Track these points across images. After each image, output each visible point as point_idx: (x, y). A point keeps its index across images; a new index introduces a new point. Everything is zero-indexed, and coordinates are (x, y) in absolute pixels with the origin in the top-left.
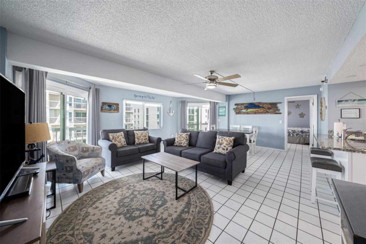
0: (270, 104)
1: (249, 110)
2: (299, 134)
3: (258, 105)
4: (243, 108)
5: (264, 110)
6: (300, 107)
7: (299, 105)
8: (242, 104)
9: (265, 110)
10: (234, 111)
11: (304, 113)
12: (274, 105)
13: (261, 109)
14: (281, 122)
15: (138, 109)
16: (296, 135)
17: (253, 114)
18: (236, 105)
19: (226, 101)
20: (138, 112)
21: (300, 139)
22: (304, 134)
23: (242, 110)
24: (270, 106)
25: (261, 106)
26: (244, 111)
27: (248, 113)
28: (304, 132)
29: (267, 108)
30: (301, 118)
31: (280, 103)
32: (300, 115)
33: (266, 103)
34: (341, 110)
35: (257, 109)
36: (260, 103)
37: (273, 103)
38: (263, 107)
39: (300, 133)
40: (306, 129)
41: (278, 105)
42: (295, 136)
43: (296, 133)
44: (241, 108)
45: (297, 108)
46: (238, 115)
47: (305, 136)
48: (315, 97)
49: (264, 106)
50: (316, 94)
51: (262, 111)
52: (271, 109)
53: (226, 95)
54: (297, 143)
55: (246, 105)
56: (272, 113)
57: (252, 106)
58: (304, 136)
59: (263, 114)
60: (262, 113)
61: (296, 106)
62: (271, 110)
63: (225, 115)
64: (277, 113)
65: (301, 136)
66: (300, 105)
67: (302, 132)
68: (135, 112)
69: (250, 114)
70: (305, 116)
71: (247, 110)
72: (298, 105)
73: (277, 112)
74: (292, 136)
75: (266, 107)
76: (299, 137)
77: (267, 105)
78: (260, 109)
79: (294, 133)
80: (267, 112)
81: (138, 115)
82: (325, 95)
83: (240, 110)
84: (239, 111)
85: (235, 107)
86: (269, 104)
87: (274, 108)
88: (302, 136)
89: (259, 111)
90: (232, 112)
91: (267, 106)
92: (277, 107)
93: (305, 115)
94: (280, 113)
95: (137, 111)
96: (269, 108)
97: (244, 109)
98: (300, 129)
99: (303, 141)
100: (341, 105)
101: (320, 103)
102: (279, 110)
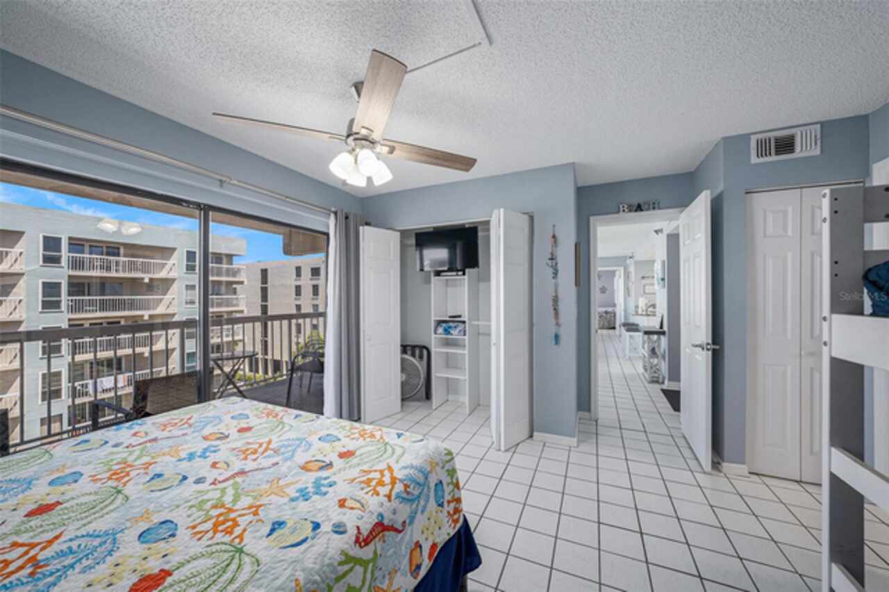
11: (606, 287)
22: (609, 316)
28: (610, 313)
32: (601, 290)
34: (644, 286)
39: (604, 315)
40: (610, 309)
48: (622, 269)
50: (622, 266)
65: (605, 318)
67: (606, 313)
76: (602, 319)
82: (632, 269)
98: (604, 309)
100: (644, 282)
101: (627, 275)
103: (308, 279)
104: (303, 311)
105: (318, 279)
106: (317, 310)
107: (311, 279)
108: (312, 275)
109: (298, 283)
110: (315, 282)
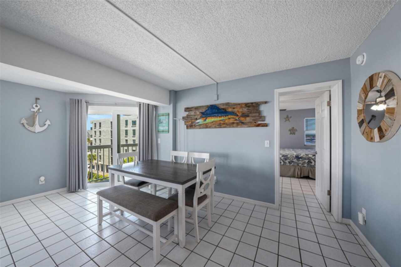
0: (247, 105)
1: (209, 120)
2: (293, 162)
3: (223, 109)
4: (199, 117)
5: (236, 120)
6: (290, 120)
7: (289, 116)
8: (197, 108)
9: (237, 118)
10: (183, 122)
11: (295, 128)
12: (253, 106)
13: (229, 117)
14: (267, 144)
15: (100, 123)
16: (289, 162)
17: (215, 127)
18: (187, 109)
19: (170, 104)
20: (100, 126)
21: (295, 170)
23: (196, 119)
24: (245, 110)
25: (230, 110)
26: (200, 121)
27: (206, 126)
28: (301, 158)
29: (240, 114)
30: (291, 135)
31: (266, 103)
32: (290, 130)
33: (239, 104)
35: (222, 118)
36: (227, 104)
37: (252, 103)
38: (233, 113)
39: (295, 160)
41: (262, 108)
42: (288, 164)
43: (289, 160)
44: (196, 117)
45: (286, 120)
46: (191, 131)
47: (302, 164)
49: (236, 110)
50: (340, 79)
51: (232, 121)
52: (248, 116)
53: (170, 91)
54: (290, 177)
55: (204, 110)
56: (250, 125)
57: (214, 111)
58: (300, 165)
59: (233, 127)
60: (231, 125)
61: (285, 118)
62: (248, 119)
63: (169, 131)
64: (259, 125)
65: (296, 164)
66: (291, 117)
67: (297, 157)
68: (95, 126)
69: (210, 127)
70: (296, 133)
71: (205, 120)
72: (287, 117)
73: (260, 122)
74: (283, 165)
75: (238, 112)
76: (293, 165)
77: (241, 107)
78: (227, 117)
79: (286, 160)
80: (241, 124)
81: (100, 132)
83: (193, 121)
84: (192, 123)
85: (185, 114)
86: (244, 106)
87: (254, 115)
88: (298, 165)
89: (227, 121)
90: (181, 125)
91: (241, 110)
92: (259, 112)
93: (297, 131)
94: (266, 125)
95: (98, 125)
96: (245, 115)
97: (201, 117)
98: (295, 153)
99: (299, 173)
102: (263, 118)
103: (131, 127)
104: (129, 143)
105: (135, 127)
106: (135, 143)
107: (132, 127)
108: (133, 125)
109: (126, 129)
110: (134, 128)
